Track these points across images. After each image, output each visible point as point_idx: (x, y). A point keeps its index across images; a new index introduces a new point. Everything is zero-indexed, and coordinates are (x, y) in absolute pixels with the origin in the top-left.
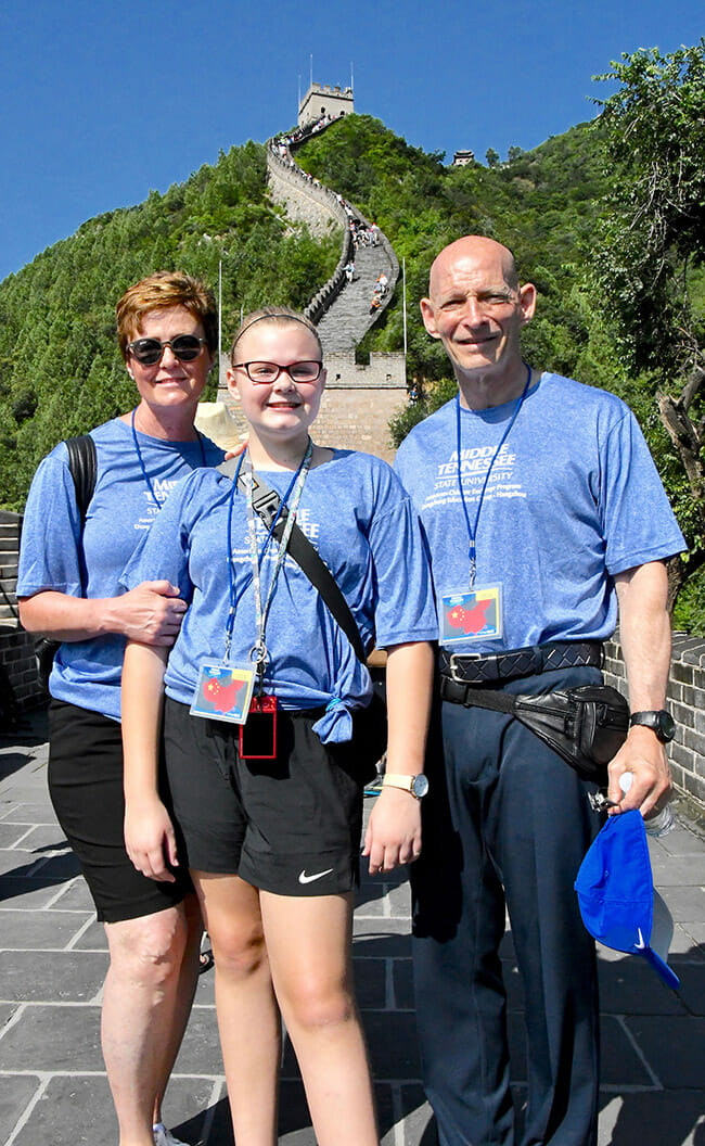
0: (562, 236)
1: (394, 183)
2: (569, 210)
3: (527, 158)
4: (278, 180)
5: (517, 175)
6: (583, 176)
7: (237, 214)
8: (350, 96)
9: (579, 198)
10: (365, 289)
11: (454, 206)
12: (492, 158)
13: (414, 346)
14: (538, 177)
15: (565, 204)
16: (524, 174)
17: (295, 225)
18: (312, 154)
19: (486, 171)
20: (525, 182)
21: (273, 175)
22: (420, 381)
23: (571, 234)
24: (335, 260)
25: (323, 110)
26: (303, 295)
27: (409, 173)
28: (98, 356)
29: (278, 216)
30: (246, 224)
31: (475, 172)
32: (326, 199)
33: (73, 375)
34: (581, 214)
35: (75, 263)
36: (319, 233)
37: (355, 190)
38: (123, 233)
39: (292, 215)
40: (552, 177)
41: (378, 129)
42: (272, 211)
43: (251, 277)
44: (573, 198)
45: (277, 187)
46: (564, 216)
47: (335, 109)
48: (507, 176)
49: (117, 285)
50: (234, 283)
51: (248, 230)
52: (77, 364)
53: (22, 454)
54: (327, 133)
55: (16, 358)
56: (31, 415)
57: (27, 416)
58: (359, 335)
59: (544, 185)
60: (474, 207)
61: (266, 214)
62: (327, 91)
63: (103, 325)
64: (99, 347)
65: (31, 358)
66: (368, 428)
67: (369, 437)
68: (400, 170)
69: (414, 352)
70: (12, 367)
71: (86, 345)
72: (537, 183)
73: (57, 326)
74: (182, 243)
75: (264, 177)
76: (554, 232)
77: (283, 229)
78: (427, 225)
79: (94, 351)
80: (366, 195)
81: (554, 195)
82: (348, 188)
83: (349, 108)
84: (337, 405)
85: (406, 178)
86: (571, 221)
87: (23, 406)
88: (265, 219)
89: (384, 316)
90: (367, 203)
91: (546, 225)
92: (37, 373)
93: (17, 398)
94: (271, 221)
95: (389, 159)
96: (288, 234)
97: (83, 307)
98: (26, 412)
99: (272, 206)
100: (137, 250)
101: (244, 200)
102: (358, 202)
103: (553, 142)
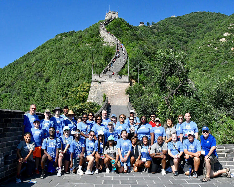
0: (163, 42)
1: (126, 33)
2: (164, 37)
3: (156, 24)
4: (102, 33)
5: (153, 28)
6: (168, 29)
7: (93, 39)
8: (118, 13)
9: (167, 34)
10: (120, 59)
11: (139, 38)
12: (148, 24)
13: (130, 73)
14: (158, 29)
15: (164, 35)
16: (155, 28)
17: (106, 42)
18: (110, 27)
19: (146, 27)
20: (155, 30)
21: (101, 31)
22: (131, 79)
23: (165, 42)
24: (114, 52)
25: (112, 16)
26: (107, 59)
27: (130, 31)
28: (63, 70)
29: (102, 40)
30: (95, 42)
31: (144, 27)
32: (112, 38)
33: (58, 73)
34: (168, 38)
35: (57, 48)
36: (111, 45)
37: (118, 35)
38: (69, 42)
39: (105, 40)
40: (161, 29)
41: (124, 21)
42: (101, 39)
43: (96, 54)
44: (165, 34)
45: (102, 34)
46: (163, 38)
47: (114, 16)
48: (151, 28)
49: (67, 54)
50: (93, 55)
51: (95, 43)
52: (59, 71)
53: (48, 91)
54: (112, 21)
55: (45, 69)
56: (49, 82)
57: (48, 82)
58: (119, 70)
59: (159, 31)
60: (143, 38)
61: (99, 40)
62: (113, 12)
63: (64, 63)
64: (64, 68)
65: (49, 69)
66: (121, 90)
67: (121, 92)
68: (128, 30)
69: (130, 74)
70: (44, 71)
71: (61, 67)
72: (158, 30)
73: (55, 63)
74: (81, 45)
75: (99, 32)
76: (161, 41)
77: (103, 43)
78: (133, 46)
79: (62, 68)
80: (121, 37)
81: (161, 33)
82: (117, 35)
83: (117, 16)
84: (115, 85)
85: (129, 32)
86: (165, 39)
87: (47, 80)
88: (99, 41)
89: (124, 66)
90: (121, 38)
91: (160, 40)
92: (50, 72)
93: (46, 78)
94: (101, 41)
95: (125, 27)
96: (104, 45)
97: (59, 58)
98: (47, 81)
99: (101, 38)
100: (71, 46)
101: (95, 37)
102: (119, 38)
103: (161, 22)
